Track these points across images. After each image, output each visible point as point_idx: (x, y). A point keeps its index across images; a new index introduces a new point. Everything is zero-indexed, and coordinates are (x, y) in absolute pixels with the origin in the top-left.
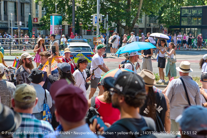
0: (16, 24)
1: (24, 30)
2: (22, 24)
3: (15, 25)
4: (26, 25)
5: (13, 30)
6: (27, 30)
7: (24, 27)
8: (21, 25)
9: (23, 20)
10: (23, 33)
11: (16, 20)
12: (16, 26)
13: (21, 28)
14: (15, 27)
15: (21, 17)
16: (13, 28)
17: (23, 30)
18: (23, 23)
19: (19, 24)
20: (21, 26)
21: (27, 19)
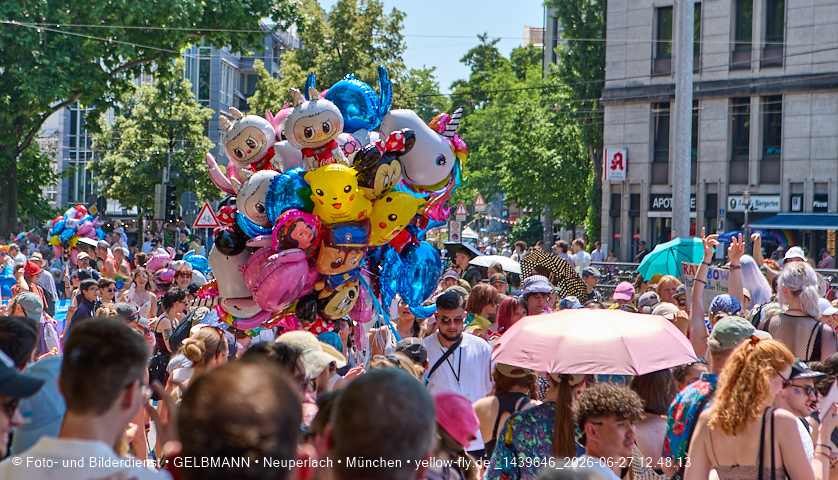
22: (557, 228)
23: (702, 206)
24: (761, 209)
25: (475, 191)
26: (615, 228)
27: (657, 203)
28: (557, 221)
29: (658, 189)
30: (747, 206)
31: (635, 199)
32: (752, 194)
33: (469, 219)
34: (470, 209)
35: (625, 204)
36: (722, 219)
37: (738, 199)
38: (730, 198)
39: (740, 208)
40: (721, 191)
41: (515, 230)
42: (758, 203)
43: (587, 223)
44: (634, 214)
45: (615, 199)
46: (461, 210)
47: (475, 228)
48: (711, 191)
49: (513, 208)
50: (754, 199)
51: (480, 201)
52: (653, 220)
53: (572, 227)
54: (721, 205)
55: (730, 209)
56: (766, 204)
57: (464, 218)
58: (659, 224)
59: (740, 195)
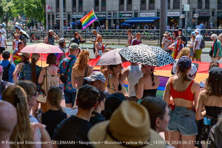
22: (37, 22)
23: (67, 17)
24: (79, 17)
25: (18, 14)
26: (49, 22)
27: (58, 16)
28: (37, 21)
29: (58, 13)
30: (76, 17)
31: (53, 16)
32: (77, 14)
33: (17, 20)
34: (17, 18)
35: (51, 17)
36: (71, 20)
37: (74, 15)
38: (73, 15)
39: (75, 17)
40: (71, 14)
41: (28, 23)
42: (78, 16)
43: (43, 21)
44: (53, 19)
45: (49, 16)
46: (15, 19)
47: (19, 22)
48: (69, 13)
49: (27, 18)
50: (77, 15)
51: (19, 17)
52: (57, 20)
53: (40, 22)
54: (71, 17)
55: (73, 17)
56: (80, 16)
57: (16, 20)
58: (58, 21)
59: (75, 14)
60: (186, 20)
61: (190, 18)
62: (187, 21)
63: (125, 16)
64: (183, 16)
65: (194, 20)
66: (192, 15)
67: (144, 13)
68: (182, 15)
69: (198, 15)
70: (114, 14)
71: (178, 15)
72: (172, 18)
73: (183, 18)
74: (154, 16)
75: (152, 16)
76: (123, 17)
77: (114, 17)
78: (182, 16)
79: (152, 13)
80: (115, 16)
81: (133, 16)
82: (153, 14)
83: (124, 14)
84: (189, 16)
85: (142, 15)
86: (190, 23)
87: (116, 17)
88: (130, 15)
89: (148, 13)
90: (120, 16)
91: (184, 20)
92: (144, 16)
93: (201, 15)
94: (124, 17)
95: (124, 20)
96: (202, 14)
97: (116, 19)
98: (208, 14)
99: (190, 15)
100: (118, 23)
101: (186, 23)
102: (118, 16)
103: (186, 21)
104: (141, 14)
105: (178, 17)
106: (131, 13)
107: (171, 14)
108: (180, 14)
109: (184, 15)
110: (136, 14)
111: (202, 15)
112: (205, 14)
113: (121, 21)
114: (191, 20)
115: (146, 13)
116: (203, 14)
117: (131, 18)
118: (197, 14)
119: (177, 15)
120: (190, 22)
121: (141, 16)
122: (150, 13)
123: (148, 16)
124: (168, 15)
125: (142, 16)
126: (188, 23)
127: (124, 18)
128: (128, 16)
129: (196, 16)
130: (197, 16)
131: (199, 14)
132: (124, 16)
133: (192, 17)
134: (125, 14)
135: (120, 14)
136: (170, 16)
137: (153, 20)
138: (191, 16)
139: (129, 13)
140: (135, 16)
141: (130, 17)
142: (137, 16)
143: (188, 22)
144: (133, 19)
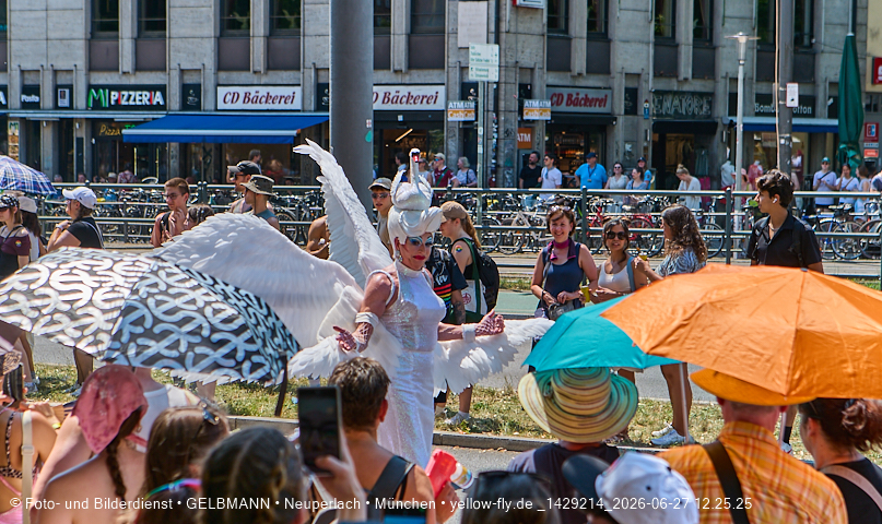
0: (765, 99)
1: (814, 134)
2: (802, 100)
3: (756, 105)
4: (824, 101)
5: (744, 132)
6: (830, 136)
7: (813, 115)
8: (795, 104)
9: (803, 72)
10: (805, 152)
11: (764, 71)
12: (766, 108)
13: (796, 121)
14: (758, 114)
15: (796, 52)
16: (744, 125)
17: (805, 135)
18: (808, 91)
19: (784, 96)
20: (794, 113)
21: (829, 66)
60: (480, 131)
61: (506, 121)
62: (487, 137)
63: (124, 102)
64: (467, 111)
65: (527, 137)
66: (515, 106)
67: (241, 91)
68: (461, 104)
69: (549, 104)
70: (56, 87)
71: (440, 105)
72: (400, 118)
73: (465, 122)
74: (297, 105)
75: (289, 106)
76: (111, 108)
77: (56, 107)
78: (458, 113)
79: (287, 91)
80: (64, 102)
81: (175, 103)
82: (291, 96)
83: (119, 88)
84: (496, 110)
85: (227, 97)
86: (504, 150)
87: (71, 107)
88: (158, 98)
89: (263, 91)
90: (97, 105)
91: (468, 130)
92: (239, 105)
93: (563, 108)
94: (117, 106)
95: (122, 125)
96: (570, 101)
97: (70, 121)
98: (602, 102)
99: (502, 104)
100: (80, 140)
101: (480, 150)
102: (80, 101)
103: (480, 140)
104: (222, 91)
105: (437, 118)
106: (162, 89)
107: (398, 100)
108: (447, 99)
109: (473, 105)
110: (191, 93)
111: (572, 109)
112: (588, 102)
113: (103, 129)
114: (506, 132)
115: (252, 90)
116: (576, 103)
117: (160, 115)
118: (542, 99)
119: (431, 107)
120: (502, 144)
121: (221, 105)
122: (274, 91)
123: (264, 106)
124: (378, 106)
125: (229, 106)
126: (491, 154)
127: (119, 116)
128: (145, 101)
129: (537, 110)
130: (542, 110)
131: (556, 99)
132: (117, 101)
133: (515, 118)
134: (126, 93)
135: (97, 88)
136: (390, 107)
137: (294, 133)
138: (507, 111)
139: (151, 88)
140: (184, 106)
141: (158, 107)
142: (198, 107)
143: (490, 148)
144: (171, 121)
